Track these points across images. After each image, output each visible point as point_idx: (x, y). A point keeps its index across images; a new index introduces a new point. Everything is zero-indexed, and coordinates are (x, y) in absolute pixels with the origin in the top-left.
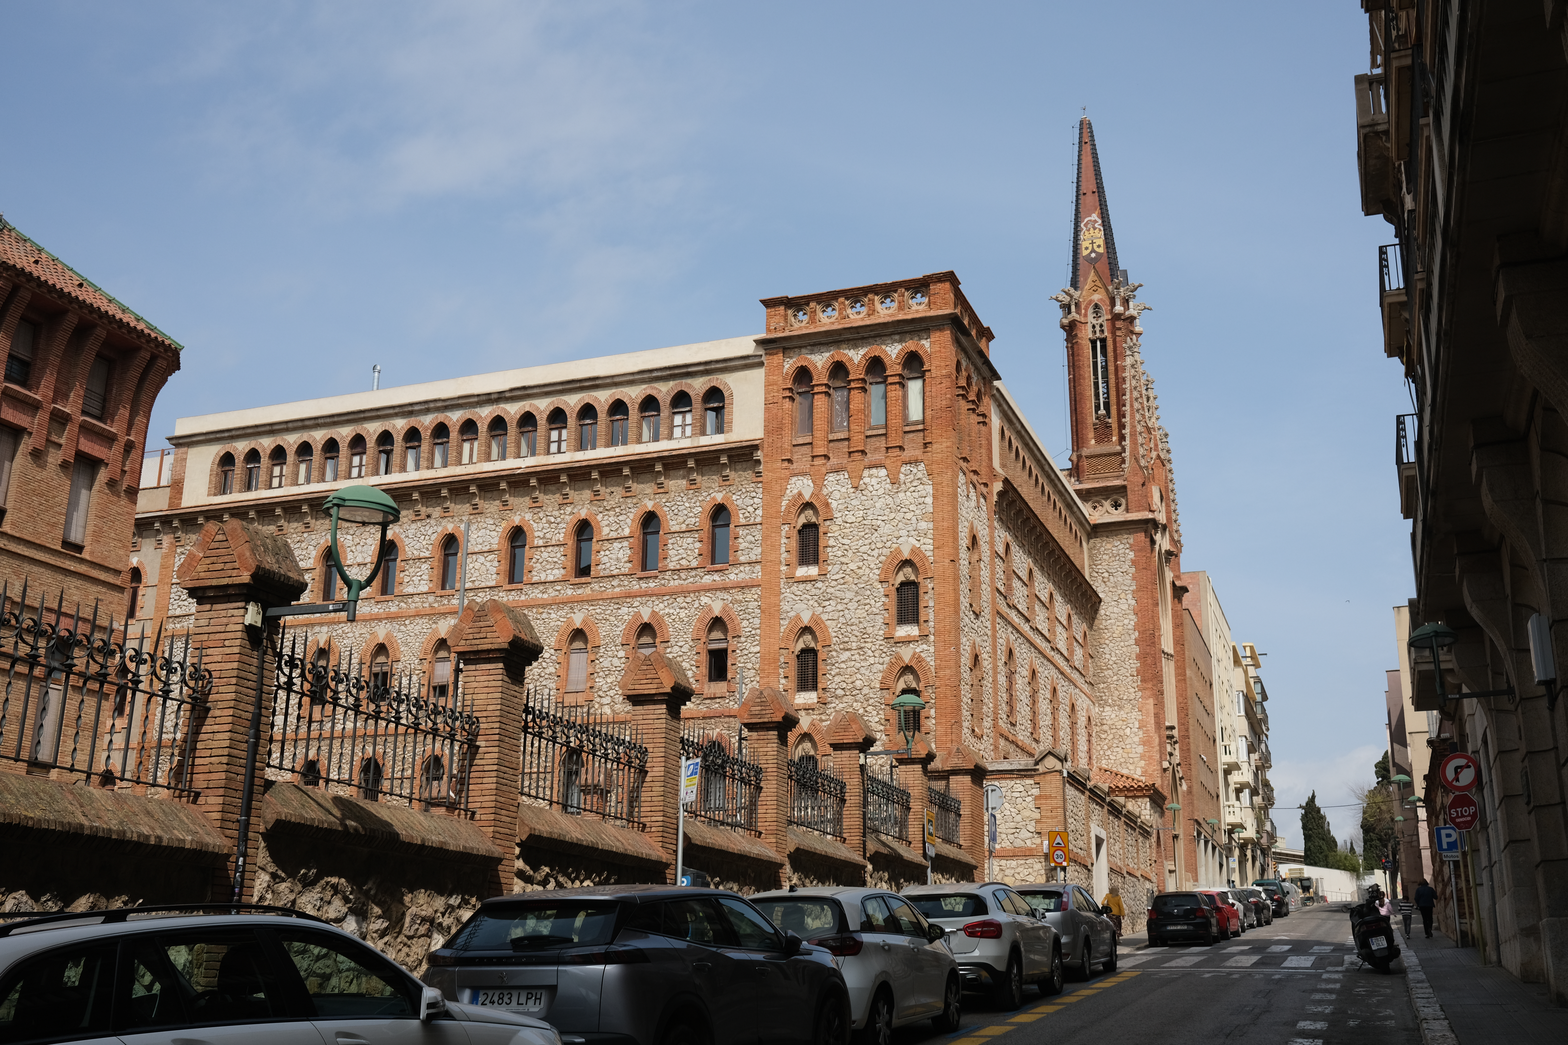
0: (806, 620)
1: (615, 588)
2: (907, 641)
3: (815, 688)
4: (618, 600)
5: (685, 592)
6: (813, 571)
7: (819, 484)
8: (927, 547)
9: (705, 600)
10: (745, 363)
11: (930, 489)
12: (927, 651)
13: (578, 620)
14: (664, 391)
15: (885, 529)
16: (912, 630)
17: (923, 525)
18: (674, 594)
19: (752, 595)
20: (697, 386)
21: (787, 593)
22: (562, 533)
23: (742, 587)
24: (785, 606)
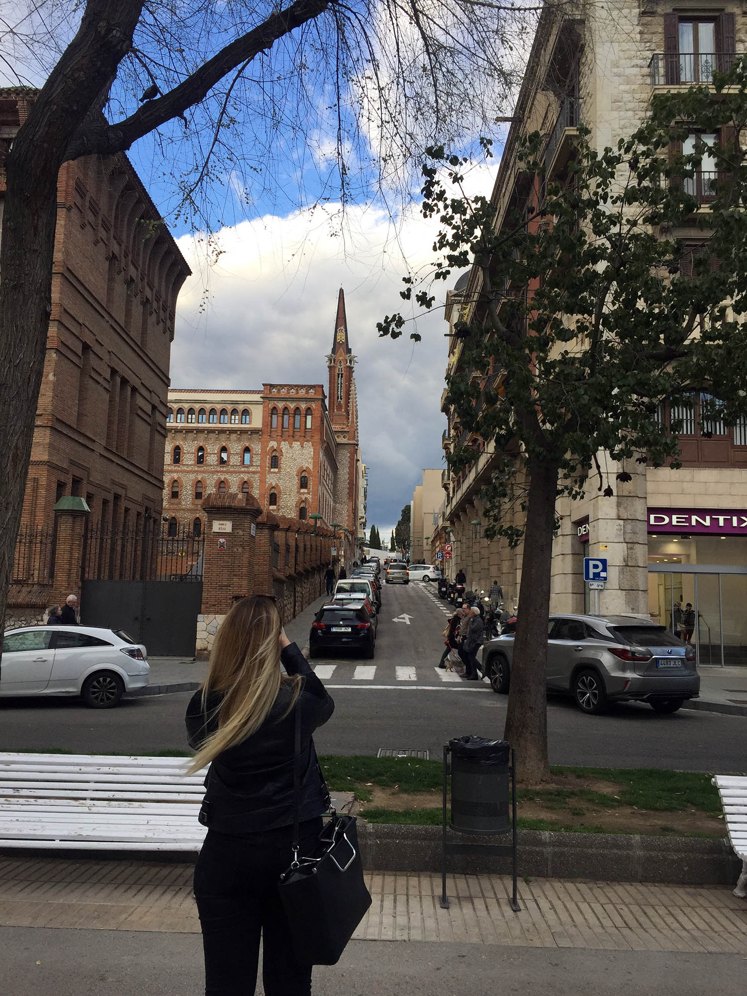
0: (274, 484)
1: (212, 469)
2: (304, 493)
3: (275, 505)
4: (213, 472)
5: (235, 472)
6: (276, 470)
7: (279, 445)
8: (311, 467)
9: (242, 476)
10: (256, 403)
11: (312, 450)
12: (309, 497)
13: (199, 478)
14: (229, 408)
15: (300, 460)
16: (306, 491)
17: (310, 460)
18: (232, 472)
19: (257, 476)
20: (241, 408)
21: (268, 476)
22: (193, 449)
23: (254, 473)
24: (267, 480)
